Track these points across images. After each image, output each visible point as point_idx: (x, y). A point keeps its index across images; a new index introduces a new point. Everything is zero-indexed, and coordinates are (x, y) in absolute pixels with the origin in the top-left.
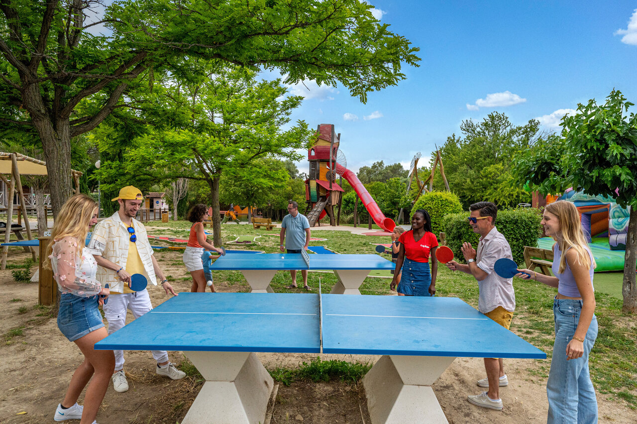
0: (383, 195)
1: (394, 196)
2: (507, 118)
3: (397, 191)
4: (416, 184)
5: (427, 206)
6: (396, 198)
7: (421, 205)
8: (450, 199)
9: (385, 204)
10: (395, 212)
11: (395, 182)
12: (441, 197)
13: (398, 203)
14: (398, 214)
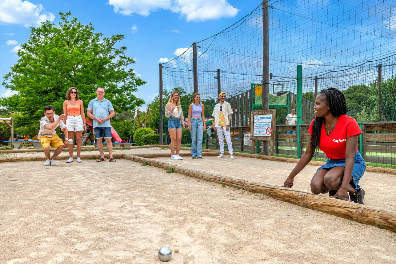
0: (120, 129)
1: (126, 130)
2: (183, 89)
3: (128, 127)
4: (138, 123)
5: (140, 134)
6: (127, 130)
7: (137, 133)
8: (149, 131)
9: (122, 134)
10: (127, 138)
11: (127, 122)
12: (145, 130)
13: (129, 133)
14: (129, 139)
